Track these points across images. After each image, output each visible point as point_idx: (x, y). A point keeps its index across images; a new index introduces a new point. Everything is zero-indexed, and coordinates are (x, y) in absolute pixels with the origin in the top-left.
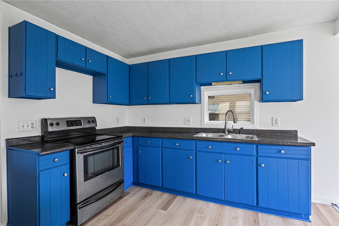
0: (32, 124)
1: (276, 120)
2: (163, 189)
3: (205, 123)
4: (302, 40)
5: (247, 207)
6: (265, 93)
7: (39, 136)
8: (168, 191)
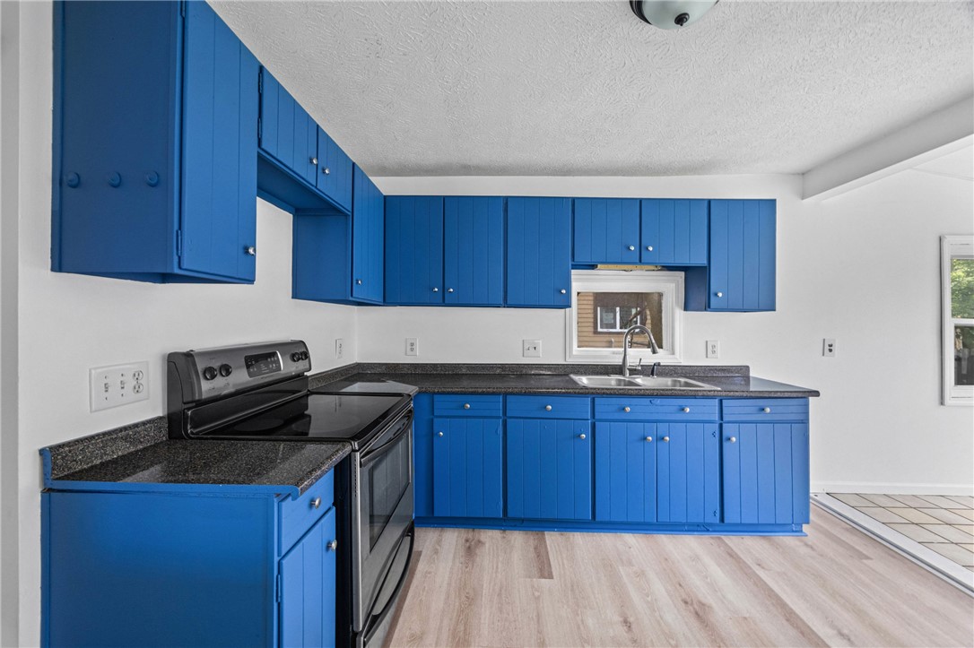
0: (137, 376)
1: (714, 347)
2: (506, 521)
3: (574, 353)
4: (775, 200)
5: (696, 528)
6: (716, 295)
7: (160, 418)
8: (515, 526)
